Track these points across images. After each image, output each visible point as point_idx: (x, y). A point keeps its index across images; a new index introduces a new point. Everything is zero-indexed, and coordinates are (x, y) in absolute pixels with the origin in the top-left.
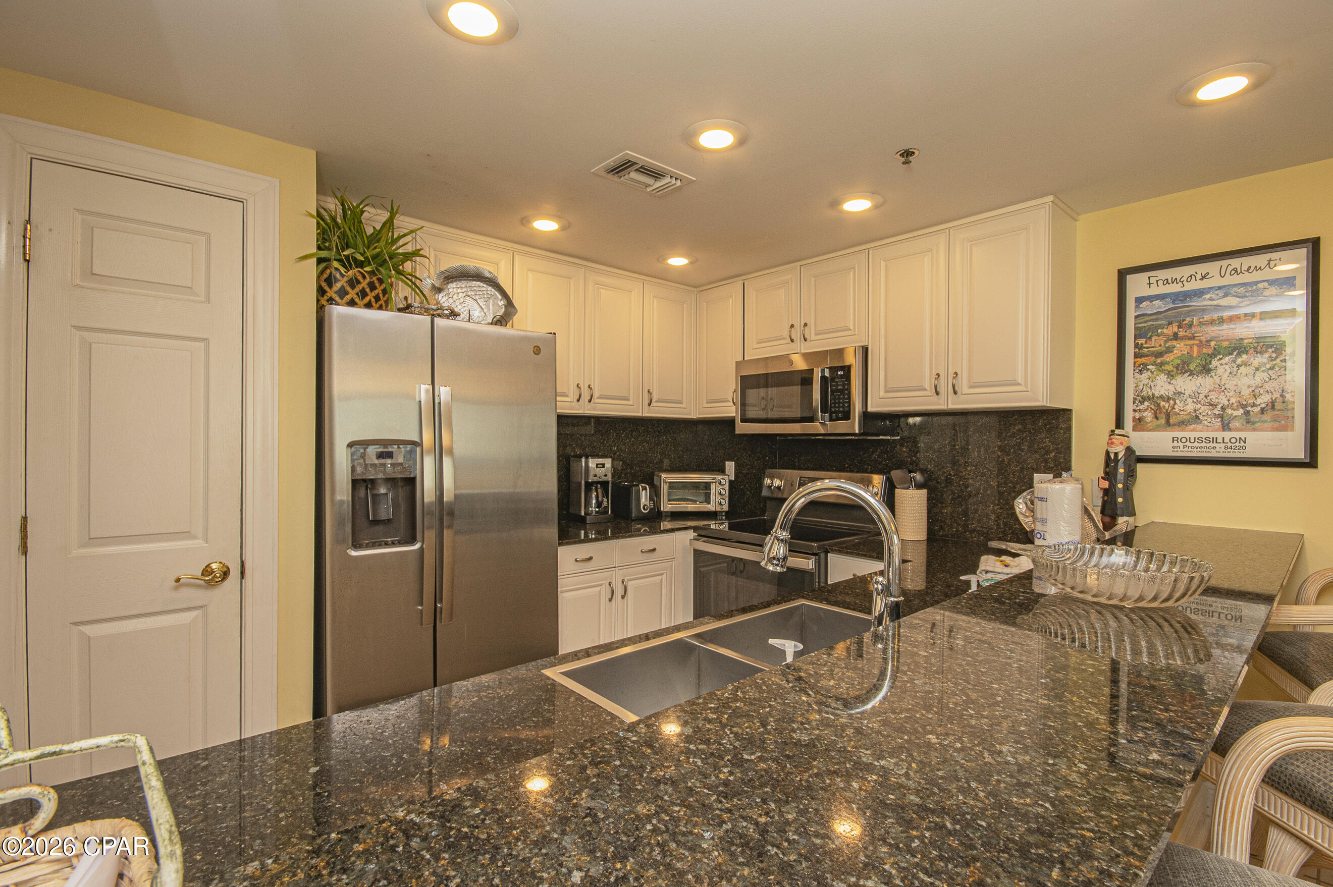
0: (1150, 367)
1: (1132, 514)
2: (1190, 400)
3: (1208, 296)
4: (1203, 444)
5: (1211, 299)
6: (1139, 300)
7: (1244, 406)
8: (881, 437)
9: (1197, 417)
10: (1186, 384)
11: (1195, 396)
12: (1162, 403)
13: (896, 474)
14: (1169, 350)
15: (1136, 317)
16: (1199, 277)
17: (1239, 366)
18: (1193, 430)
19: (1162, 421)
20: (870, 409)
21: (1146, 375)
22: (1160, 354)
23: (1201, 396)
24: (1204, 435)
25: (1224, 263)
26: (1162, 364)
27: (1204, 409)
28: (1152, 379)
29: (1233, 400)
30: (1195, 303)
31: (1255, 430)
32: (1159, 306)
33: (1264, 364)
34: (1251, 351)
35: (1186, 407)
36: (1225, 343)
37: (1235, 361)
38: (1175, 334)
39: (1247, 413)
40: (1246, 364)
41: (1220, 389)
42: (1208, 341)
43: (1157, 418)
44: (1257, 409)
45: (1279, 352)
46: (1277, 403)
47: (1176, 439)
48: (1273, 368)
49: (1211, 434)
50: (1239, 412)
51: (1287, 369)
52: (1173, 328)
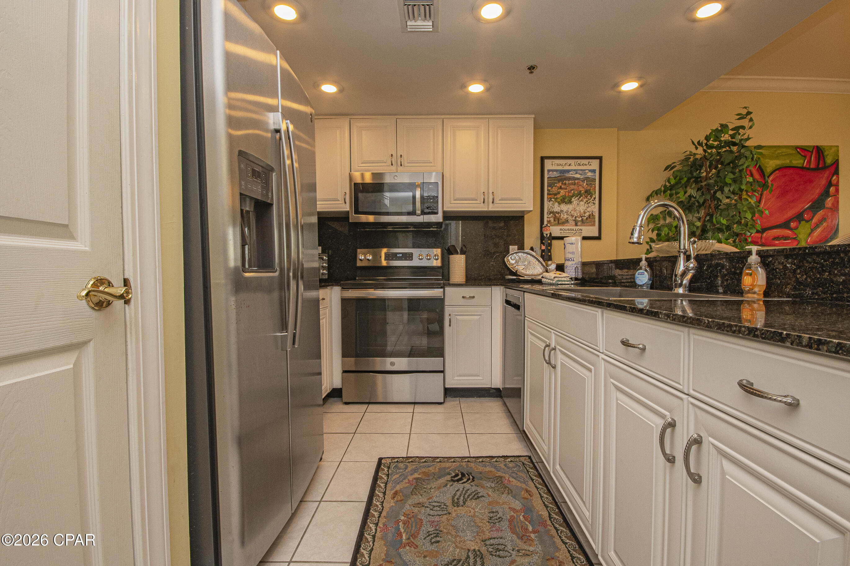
0: (552, 199)
2: (565, 214)
3: (571, 173)
4: (569, 231)
6: (549, 171)
7: (581, 217)
9: (568, 221)
10: (564, 207)
11: (567, 212)
12: (557, 215)
14: (559, 193)
15: (548, 178)
16: (568, 165)
17: (580, 201)
18: (566, 226)
19: (557, 222)
20: (445, 209)
21: (551, 202)
22: (556, 194)
23: (569, 212)
24: (570, 228)
25: (576, 160)
26: (557, 198)
27: (570, 218)
28: (553, 204)
29: (578, 214)
30: (567, 175)
31: (584, 226)
32: (555, 174)
33: (587, 201)
34: (584, 196)
35: (564, 216)
36: (576, 192)
37: (579, 199)
38: (561, 187)
39: (582, 219)
40: (582, 201)
41: (575, 210)
42: (571, 190)
43: (555, 221)
44: (585, 218)
45: (591, 197)
46: (591, 216)
47: (561, 230)
48: (589, 203)
49: (572, 228)
50: (580, 219)
51: (594, 204)
52: (560, 184)
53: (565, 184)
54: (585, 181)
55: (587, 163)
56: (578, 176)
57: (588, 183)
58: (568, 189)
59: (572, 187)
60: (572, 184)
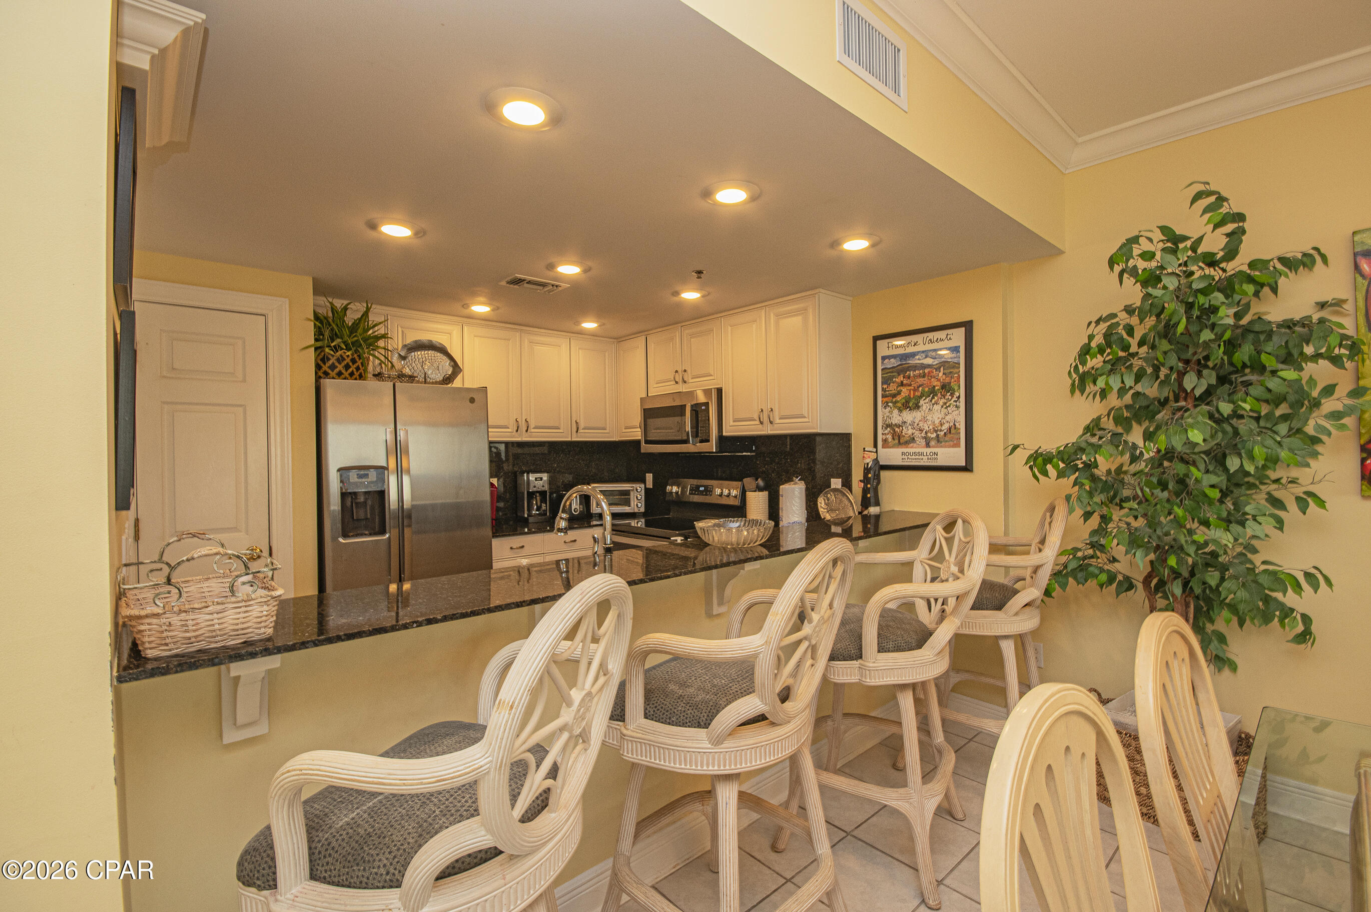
0: (890, 404)
1: (877, 504)
2: (910, 427)
3: (917, 357)
4: (917, 457)
5: (919, 359)
6: (884, 358)
7: (936, 431)
8: (744, 453)
9: (914, 438)
10: (908, 416)
11: (913, 423)
12: (896, 429)
13: (748, 482)
14: (899, 393)
15: (882, 370)
16: (913, 344)
17: (933, 405)
18: (912, 447)
19: (897, 441)
20: (724, 434)
21: (888, 409)
22: (894, 396)
23: (916, 424)
24: (917, 450)
25: (926, 335)
26: (896, 402)
27: (917, 433)
28: (890, 412)
29: (931, 427)
30: (912, 362)
31: (941, 447)
32: (893, 363)
33: (945, 403)
34: (939, 394)
35: (908, 431)
36: (927, 389)
37: (931, 401)
38: (902, 382)
39: (938, 436)
40: (936, 403)
41: (925, 420)
42: (918, 387)
43: (893, 439)
44: (942, 433)
45: (952, 395)
46: (951, 430)
47: (903, 454)
48: (949, 406)
49: (921, 450)
50: (934, 435)
51: (957, 407)
52: (901, 378)
53: (909, 377)
54: (942, 369)
55: (944, 337)
56: (929, 361)
57: (945, 371)
58: (914, 385)
59: (920, 381)
60: (920, 376)
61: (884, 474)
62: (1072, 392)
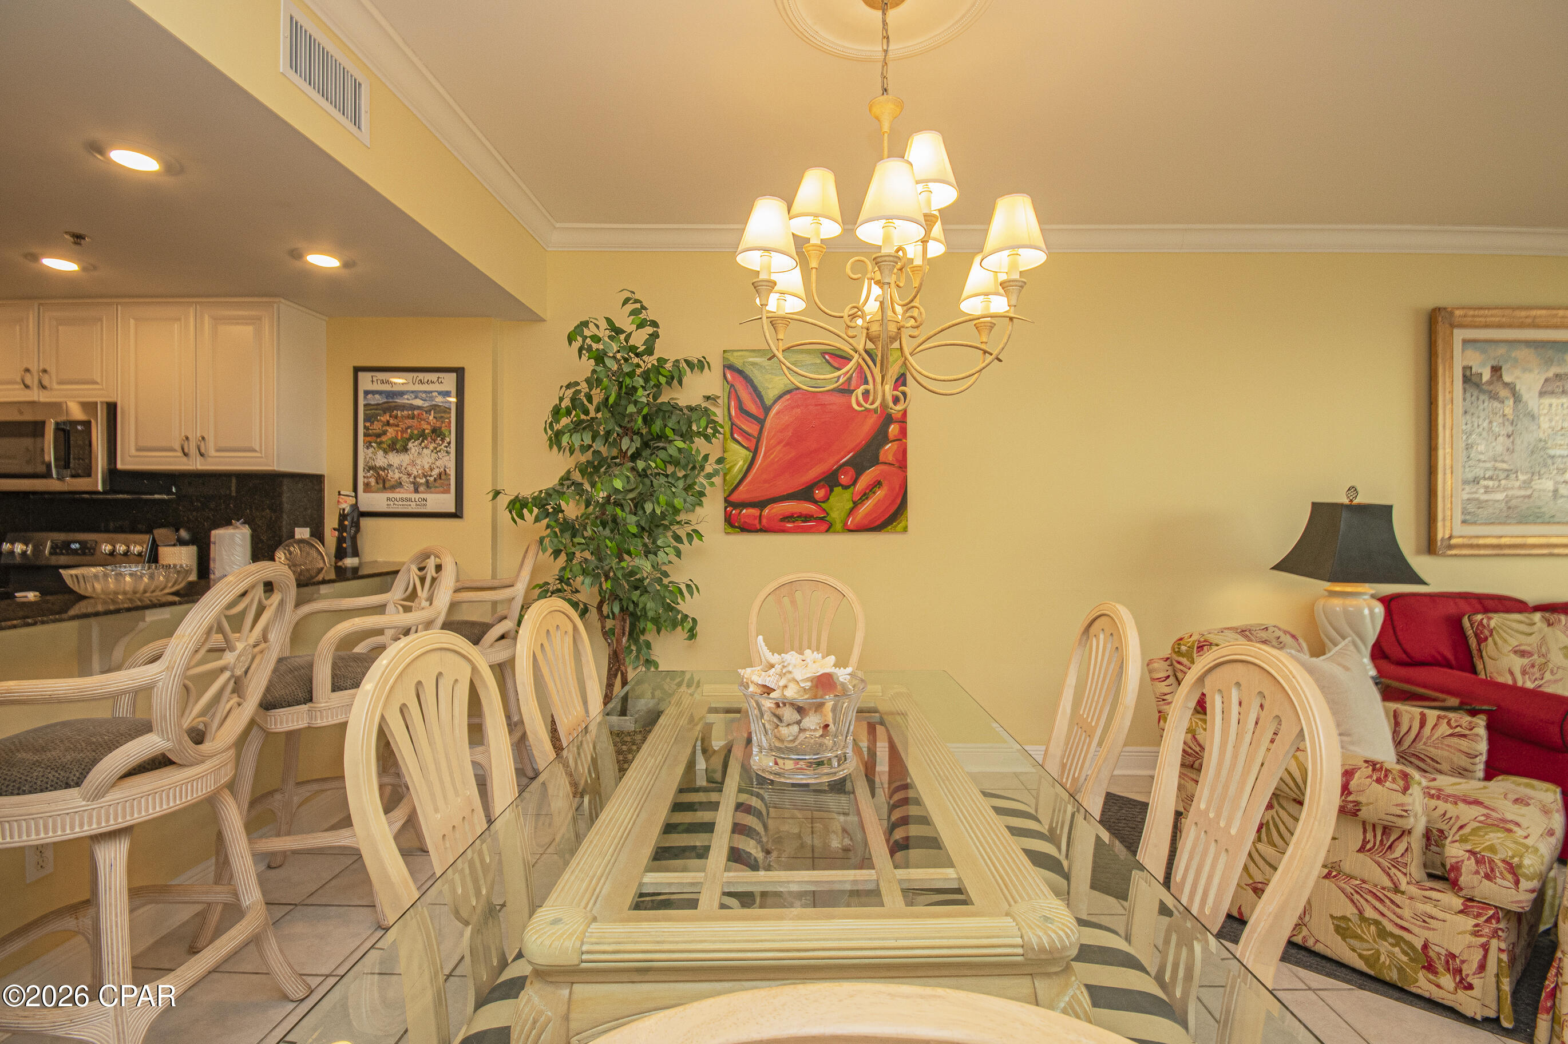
0: (373, 444)
2: (396, 471)
3: (406, 397)
4: (404, 503)
5: (408, 399)
6: (366, 393)
8: (157, 496)
9: (401, 483)
10: (394, 459)
11: (399, 468)
12: (381, 472)
13: (159, 533)
14: (385, 433)
15: (365, 405)
17: (423, 448)
18: (398, 493)
19: (381, 486)
20: (119, 466)
21: (371, 450)
22: (379, 436)
23: (403, 468)
24: (404, 496)
25: (415, 375)
26: (381, 443)
27: (405, 478)
28: (374, 453)
29: (420, 472)
30: (400, 401)
31: (431, 493)
32: (378, 399)
33: (435, 448)
34: (429, 438)
35: (394, 475)
36: (416, 432)
37: (420, 444)
38: (388, 422)
39: (427, 481)
40: (426, 447)
41: (413, 463)
42: (407, 429)
43: (377, 483)
44: (432, 479)
45: (443, 440)
46: (443, 475)
47: (388, 499)
48: (440, 451)
49: (408, 496)
50: (423, 481)
51: (447, 452)
52: (387, 417)
53: (396, 417)
54: (432, 412)
55: (435, 380)
56: (418, 402)
57: (437, 415)
58: (402, 426)
59: (409, 422)
60: (408, 417)
61: (365, 522)
62: (551, 447)
